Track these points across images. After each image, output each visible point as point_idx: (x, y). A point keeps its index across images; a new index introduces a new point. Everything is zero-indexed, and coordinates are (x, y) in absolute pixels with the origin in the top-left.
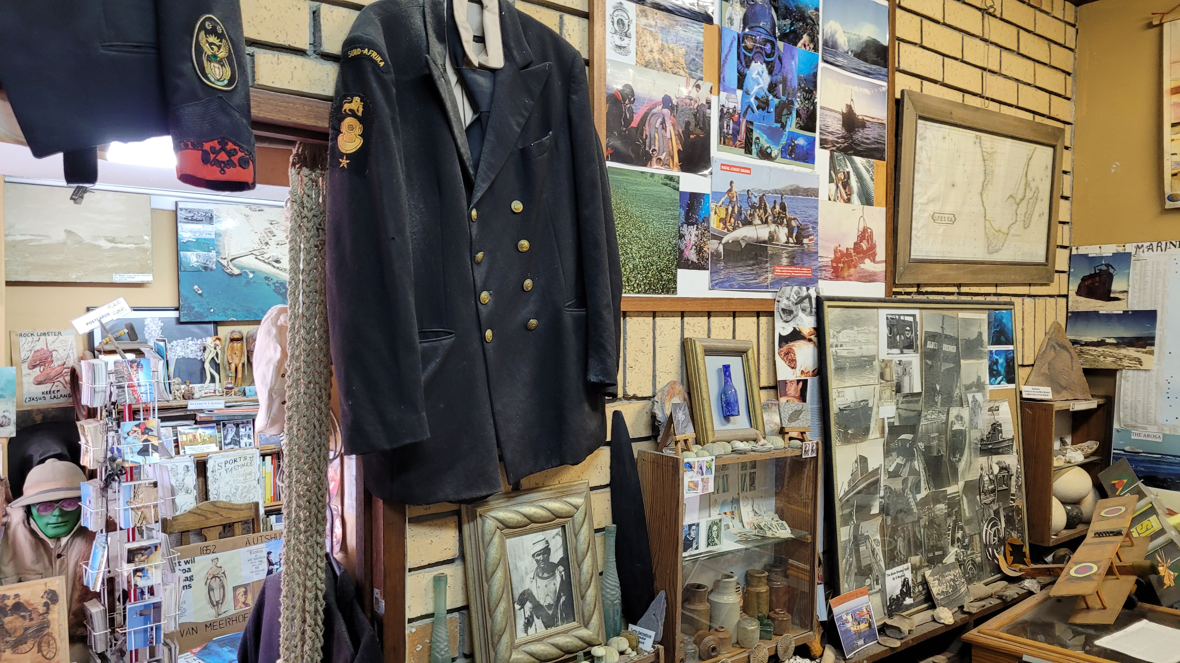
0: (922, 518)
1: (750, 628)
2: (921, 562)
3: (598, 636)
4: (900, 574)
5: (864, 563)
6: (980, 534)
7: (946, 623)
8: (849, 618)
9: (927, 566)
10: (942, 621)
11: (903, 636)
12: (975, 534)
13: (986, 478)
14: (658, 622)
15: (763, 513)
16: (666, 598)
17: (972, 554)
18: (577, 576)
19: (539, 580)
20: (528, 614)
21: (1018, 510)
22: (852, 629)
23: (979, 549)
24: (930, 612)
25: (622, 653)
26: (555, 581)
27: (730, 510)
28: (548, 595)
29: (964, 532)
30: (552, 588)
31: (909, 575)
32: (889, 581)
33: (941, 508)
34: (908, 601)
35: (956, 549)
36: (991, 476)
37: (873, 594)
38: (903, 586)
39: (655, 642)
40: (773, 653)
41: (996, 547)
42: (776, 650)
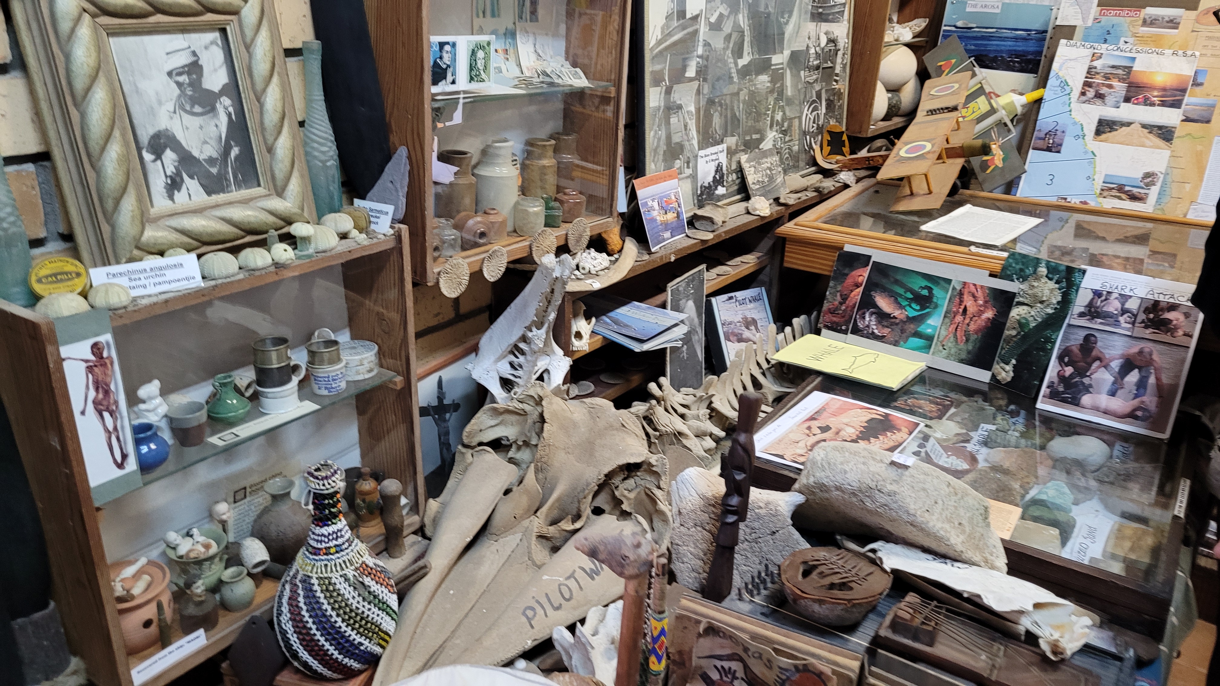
0: (742, 90)
1: (531, 210)
2: (737, 145)
3: (303, 210)
4: (714, 157)
5: (676, 139)
6: (800, 118)
7: (762, 214)
8: (656, 206)
9: (743, 151)
10: (757, 213)
11: (716, 227)
12: (795, 118)
13: (812, 51)
14: (397, 191)
15: (549, 59)
16: (409, 158)
17: (790, 141)
18: (257, 116)
19: (186, 116)
20: (171, 170)
21: (840, 94)
22: (658, 218)
23: (797, 137)
24: (744, 204)
25: (344, 236)
26: (216, 121)
27: (503, 47)
28: (205, 142)
29: (784, 114)
30: (212, 131)
31: (723, 159)
32: (701, 162)
33: (763, 80)
34: (721, 190)
35: (775, 133)
36: (818, 49)
37: (683, 179)
38: (717, 171)
39: (394, 221)
40: (562, 243)
41: (814, 135)
42: (566, 239)
